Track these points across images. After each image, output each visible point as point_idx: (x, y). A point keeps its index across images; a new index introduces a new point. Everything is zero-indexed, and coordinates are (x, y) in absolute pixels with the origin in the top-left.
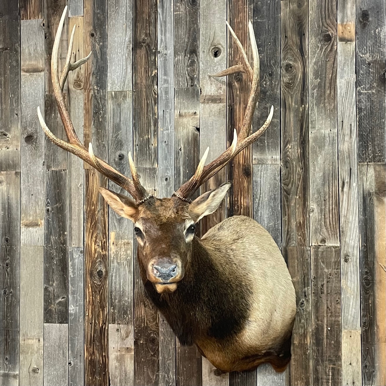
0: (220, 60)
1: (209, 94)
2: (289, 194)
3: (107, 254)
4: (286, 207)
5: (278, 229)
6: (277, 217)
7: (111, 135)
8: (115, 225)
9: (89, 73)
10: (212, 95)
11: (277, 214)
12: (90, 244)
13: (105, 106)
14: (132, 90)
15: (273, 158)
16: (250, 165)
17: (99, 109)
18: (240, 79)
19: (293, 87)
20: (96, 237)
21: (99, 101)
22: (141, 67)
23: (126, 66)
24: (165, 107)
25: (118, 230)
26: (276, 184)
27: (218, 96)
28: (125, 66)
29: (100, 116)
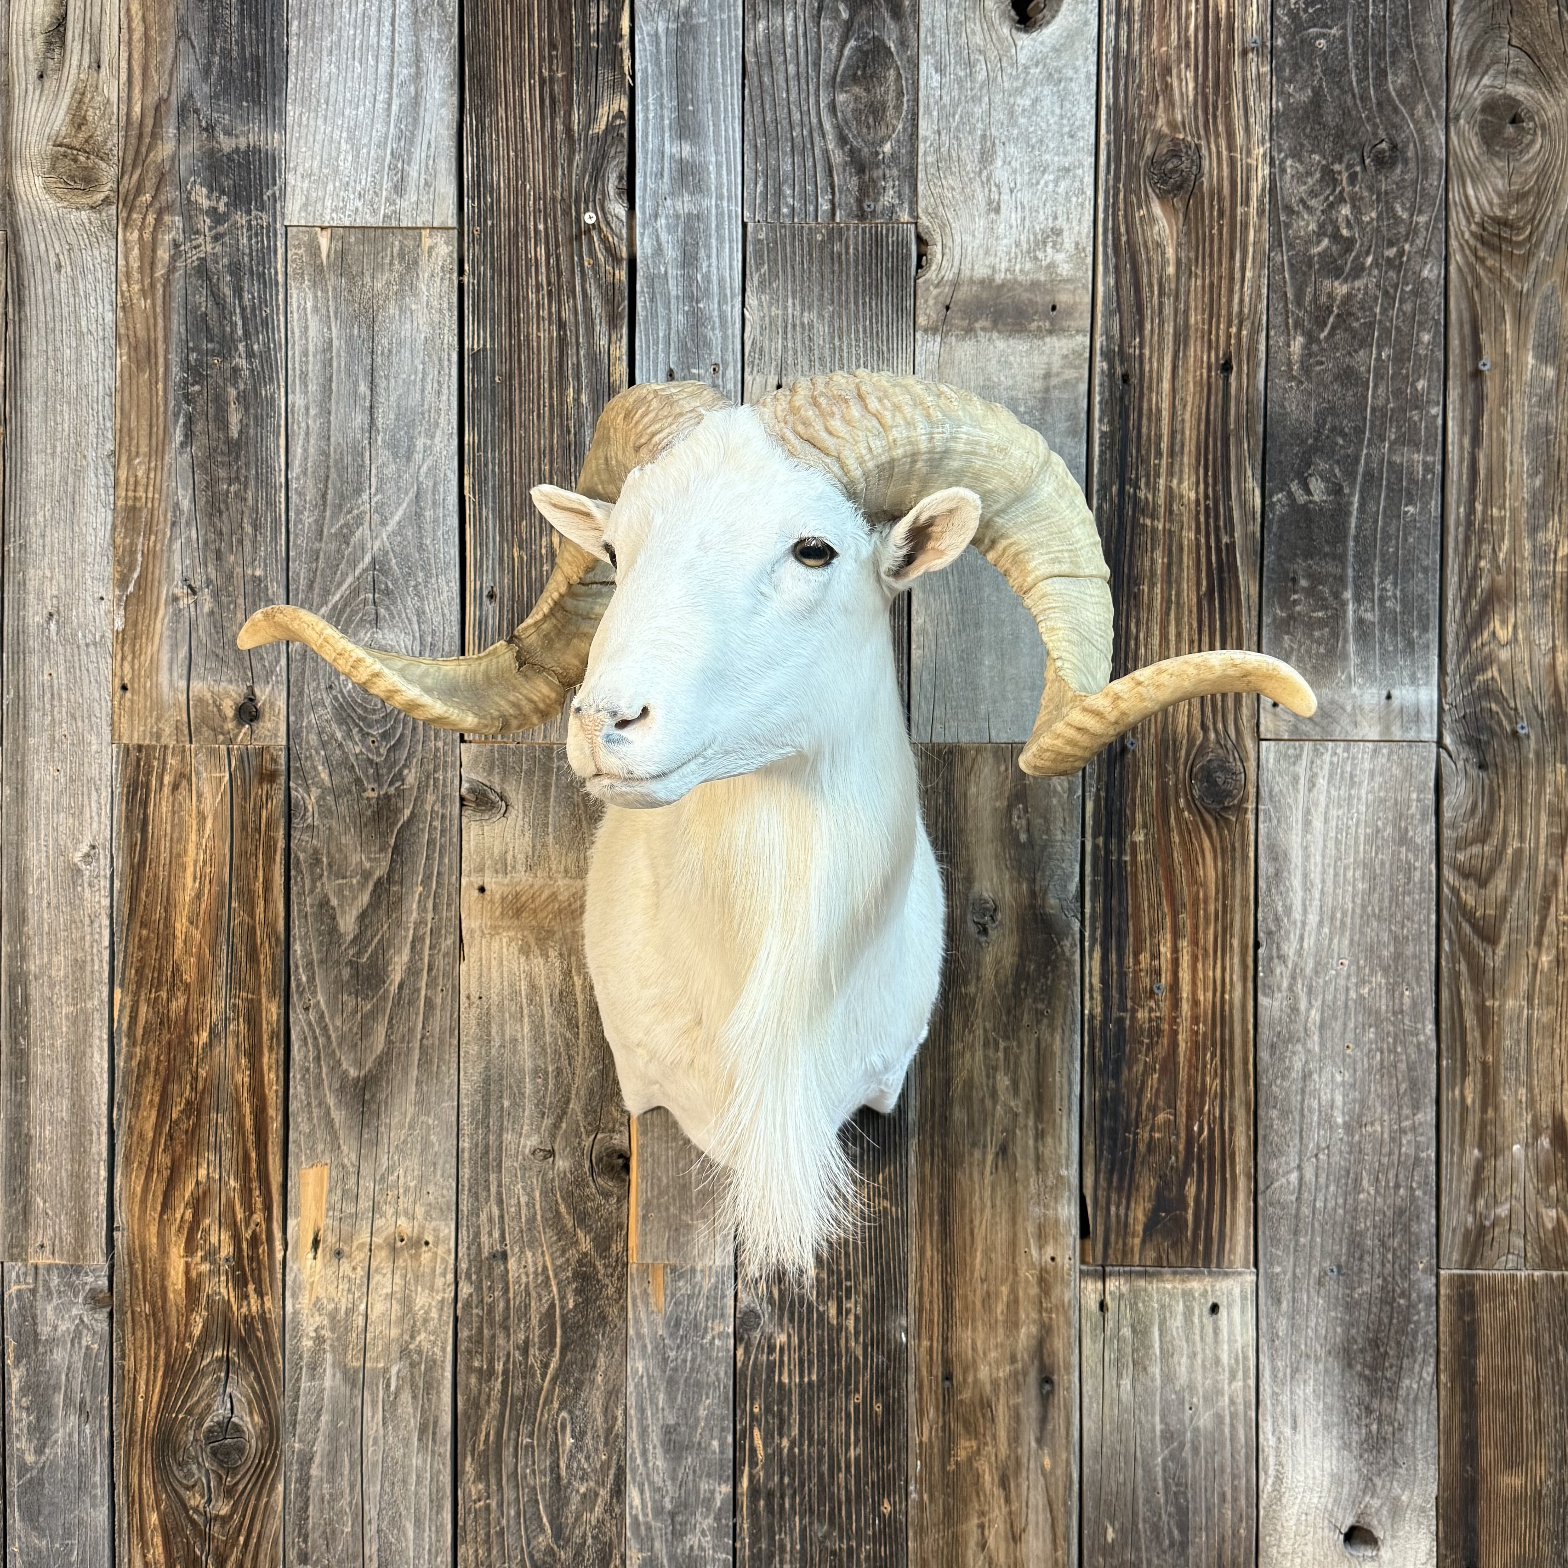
0: (1057, 50)
1: (981, 272)
2: (1490, 938)
3: (274, 1315)
4: (1470, 1019)
5: (1417, 1160)
6: (1413, 1085)
7: (308, 519)
8: (330, 1123)
9: (152, 99)
10: (999, 278)
11: (1411, 1068)
12: (154, 1250)
13: (265, 323)
14: (452, 222)
15: (1396, 702)
16: (1239, 745)
17: (226, 347)
18: (1185, 180)
19: (1532, 246)
20: (198, 1204)
21: (228, 291)
22: (518, 72)
23: (418, 58)
24: (683, 348)
25: (349, 1156)
26: (1409, 869)
27: (1035, 285)
28: (405, 57)
29: (232, 393)
